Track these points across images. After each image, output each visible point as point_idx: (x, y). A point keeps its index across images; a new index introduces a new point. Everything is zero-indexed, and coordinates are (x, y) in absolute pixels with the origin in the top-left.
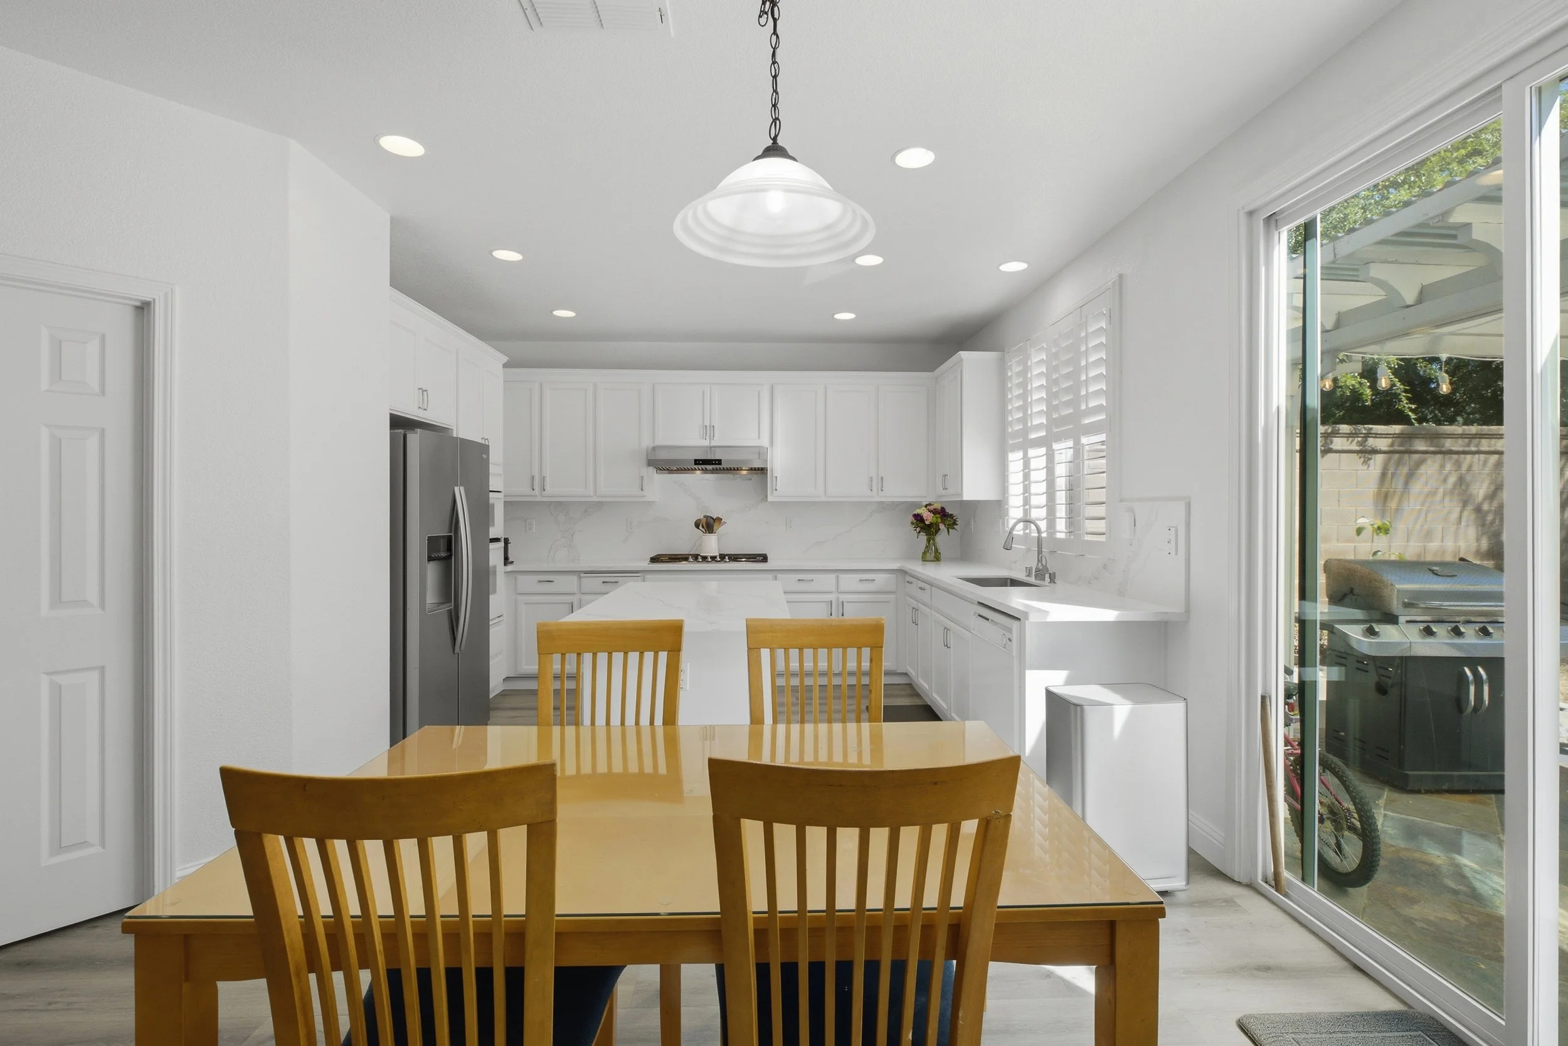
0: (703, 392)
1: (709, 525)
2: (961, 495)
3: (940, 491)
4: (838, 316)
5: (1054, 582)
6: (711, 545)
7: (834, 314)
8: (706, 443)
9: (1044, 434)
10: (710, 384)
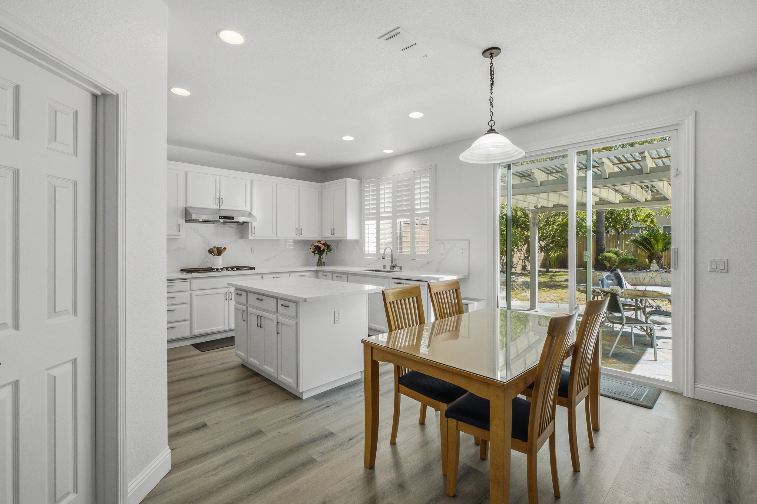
0: (216, 179)
1: (218, 252)
2: (346, 237)
3: (330, 235)
4: (297, 154)
5: (401, 270)
6: (219, 262)
7: (296, 153)
8: (218, 207)
9: (391, 215)
10: (220, 176)
